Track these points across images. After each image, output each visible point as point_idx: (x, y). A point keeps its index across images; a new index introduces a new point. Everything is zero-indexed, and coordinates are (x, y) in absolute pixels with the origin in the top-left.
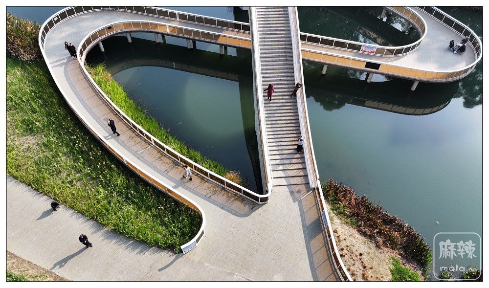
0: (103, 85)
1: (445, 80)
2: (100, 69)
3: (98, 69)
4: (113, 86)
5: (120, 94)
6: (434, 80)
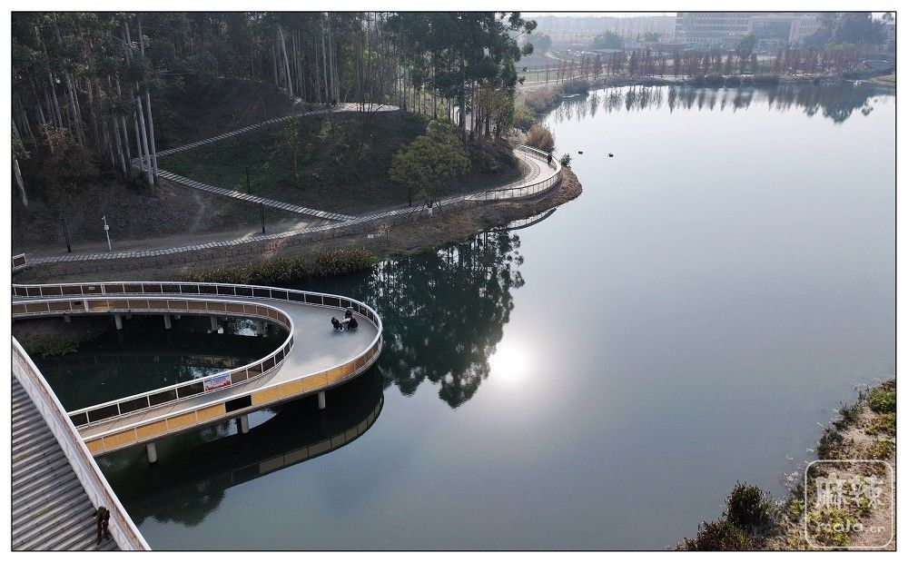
1: (357, 372)
6: (344, 379)
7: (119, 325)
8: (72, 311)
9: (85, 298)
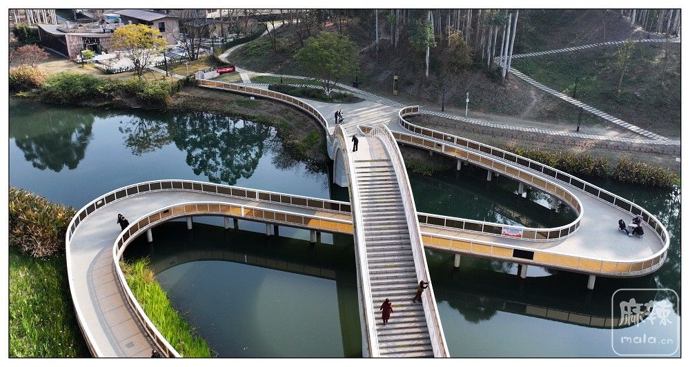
0: (139, 290)
1: (632, 274)
2: (140, 266)
3: (137, 267)
4: (152, 291)
5: (161, 302)
7: (459, 168)
8: (434, 149)
9: (444, 143)
